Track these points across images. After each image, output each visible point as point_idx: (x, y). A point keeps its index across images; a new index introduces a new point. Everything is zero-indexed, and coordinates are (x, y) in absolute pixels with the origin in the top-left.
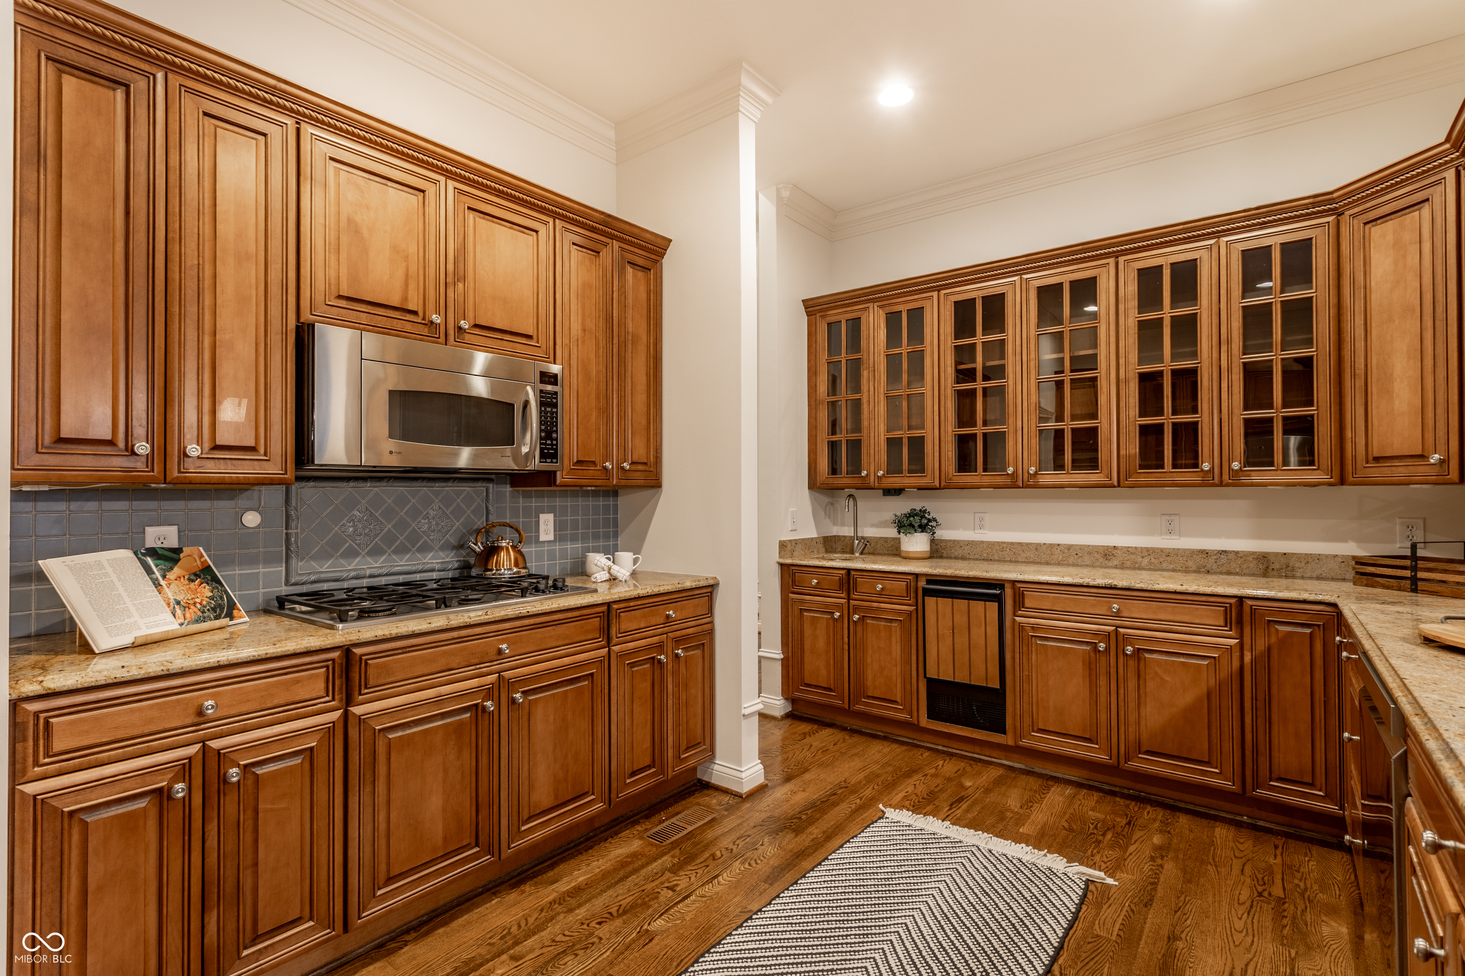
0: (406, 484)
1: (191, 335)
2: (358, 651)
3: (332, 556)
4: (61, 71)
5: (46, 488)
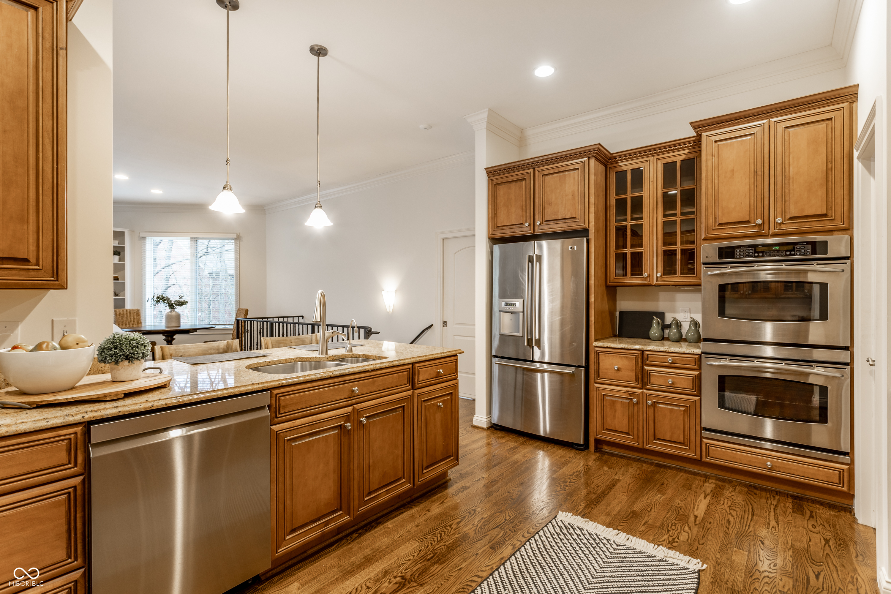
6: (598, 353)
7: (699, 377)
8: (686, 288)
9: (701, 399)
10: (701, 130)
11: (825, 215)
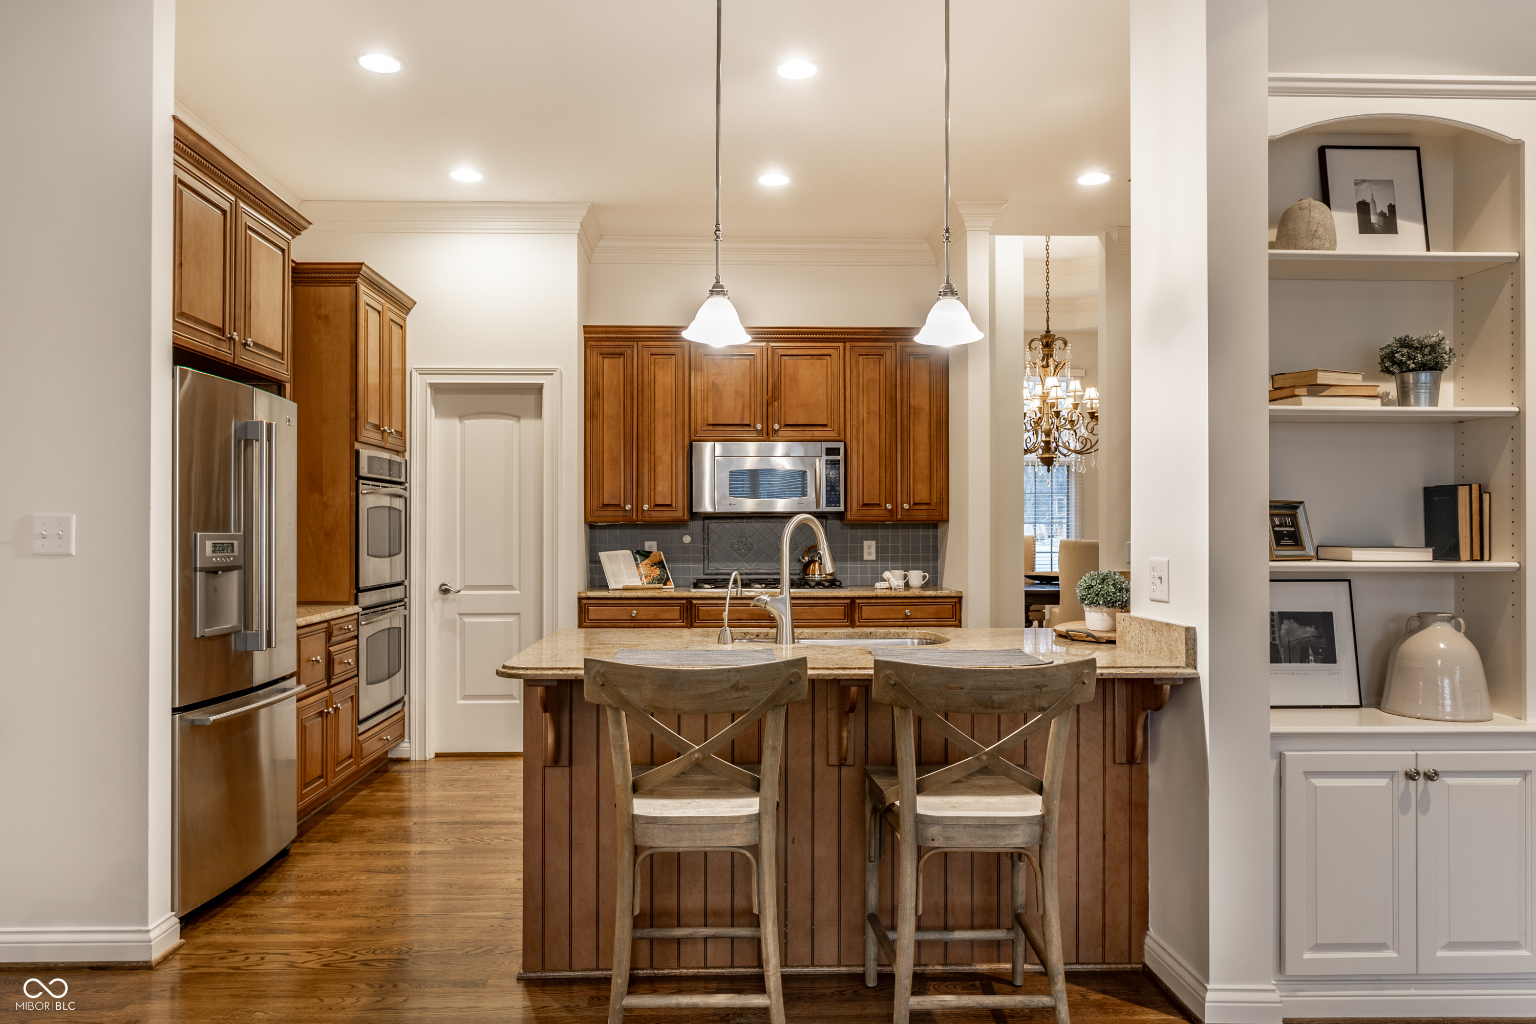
0: (764, 521)
1: (646, 455)
2: (694, 602)
4: (604, 358)
5: (605, 524)
7: (358, 646)
9: (359, 679)
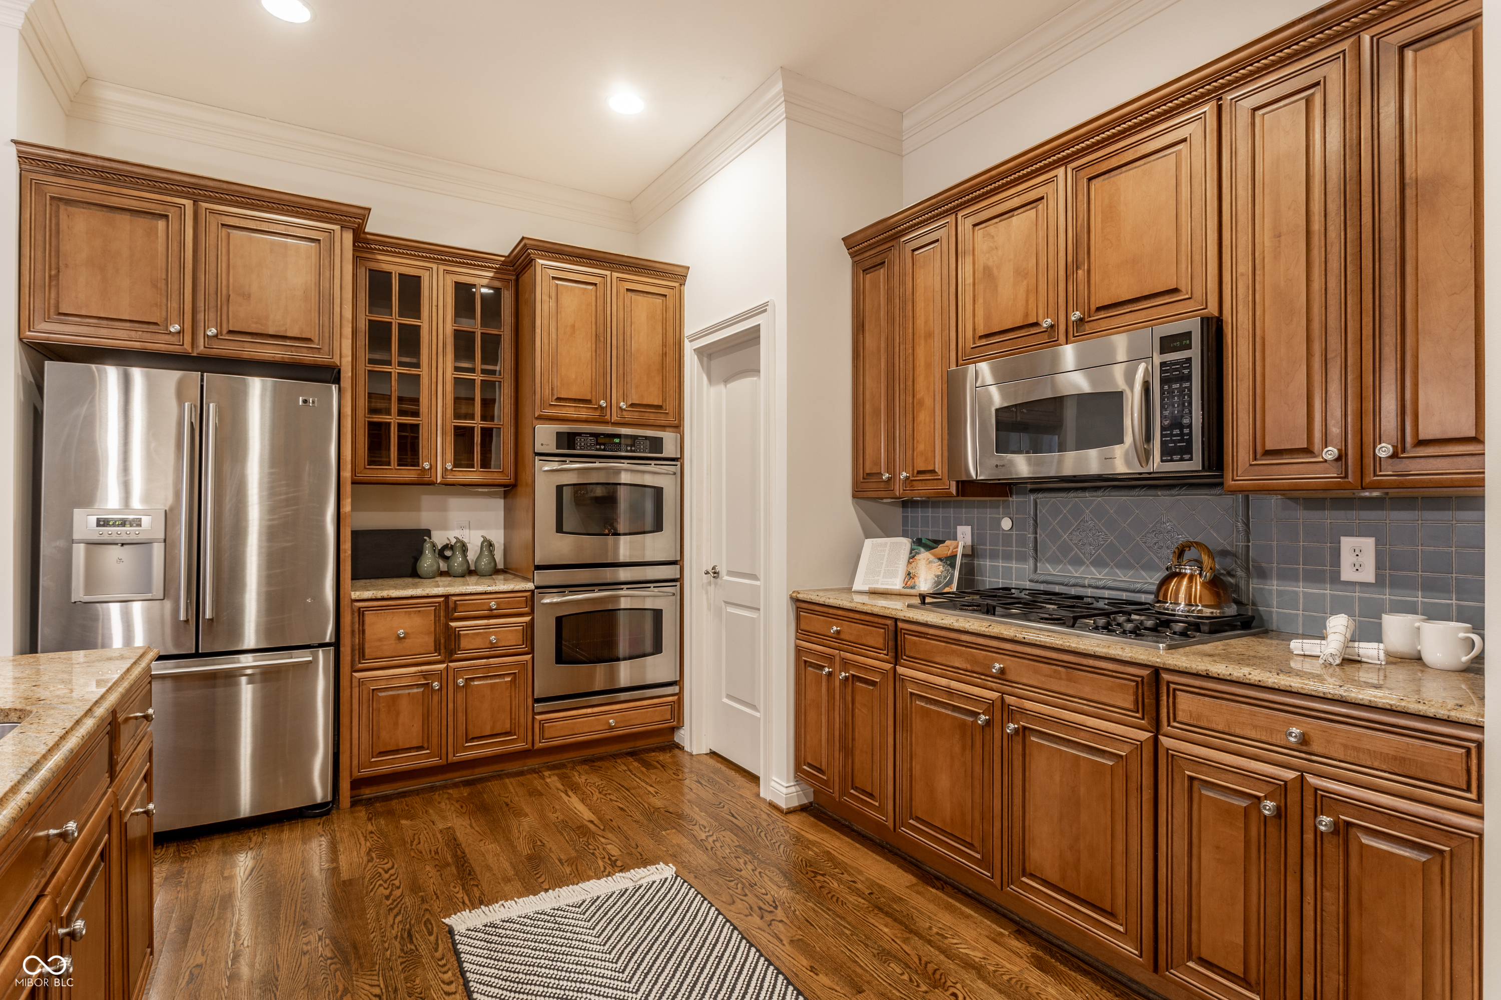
2: (899, 625)
3: (1062, 562)
6: (361, 613)
7: (531, 624)
8: (480, 490)
9: (533, 658)
10: (535, 254)
11: (659, 407)
